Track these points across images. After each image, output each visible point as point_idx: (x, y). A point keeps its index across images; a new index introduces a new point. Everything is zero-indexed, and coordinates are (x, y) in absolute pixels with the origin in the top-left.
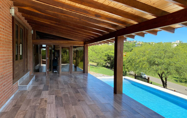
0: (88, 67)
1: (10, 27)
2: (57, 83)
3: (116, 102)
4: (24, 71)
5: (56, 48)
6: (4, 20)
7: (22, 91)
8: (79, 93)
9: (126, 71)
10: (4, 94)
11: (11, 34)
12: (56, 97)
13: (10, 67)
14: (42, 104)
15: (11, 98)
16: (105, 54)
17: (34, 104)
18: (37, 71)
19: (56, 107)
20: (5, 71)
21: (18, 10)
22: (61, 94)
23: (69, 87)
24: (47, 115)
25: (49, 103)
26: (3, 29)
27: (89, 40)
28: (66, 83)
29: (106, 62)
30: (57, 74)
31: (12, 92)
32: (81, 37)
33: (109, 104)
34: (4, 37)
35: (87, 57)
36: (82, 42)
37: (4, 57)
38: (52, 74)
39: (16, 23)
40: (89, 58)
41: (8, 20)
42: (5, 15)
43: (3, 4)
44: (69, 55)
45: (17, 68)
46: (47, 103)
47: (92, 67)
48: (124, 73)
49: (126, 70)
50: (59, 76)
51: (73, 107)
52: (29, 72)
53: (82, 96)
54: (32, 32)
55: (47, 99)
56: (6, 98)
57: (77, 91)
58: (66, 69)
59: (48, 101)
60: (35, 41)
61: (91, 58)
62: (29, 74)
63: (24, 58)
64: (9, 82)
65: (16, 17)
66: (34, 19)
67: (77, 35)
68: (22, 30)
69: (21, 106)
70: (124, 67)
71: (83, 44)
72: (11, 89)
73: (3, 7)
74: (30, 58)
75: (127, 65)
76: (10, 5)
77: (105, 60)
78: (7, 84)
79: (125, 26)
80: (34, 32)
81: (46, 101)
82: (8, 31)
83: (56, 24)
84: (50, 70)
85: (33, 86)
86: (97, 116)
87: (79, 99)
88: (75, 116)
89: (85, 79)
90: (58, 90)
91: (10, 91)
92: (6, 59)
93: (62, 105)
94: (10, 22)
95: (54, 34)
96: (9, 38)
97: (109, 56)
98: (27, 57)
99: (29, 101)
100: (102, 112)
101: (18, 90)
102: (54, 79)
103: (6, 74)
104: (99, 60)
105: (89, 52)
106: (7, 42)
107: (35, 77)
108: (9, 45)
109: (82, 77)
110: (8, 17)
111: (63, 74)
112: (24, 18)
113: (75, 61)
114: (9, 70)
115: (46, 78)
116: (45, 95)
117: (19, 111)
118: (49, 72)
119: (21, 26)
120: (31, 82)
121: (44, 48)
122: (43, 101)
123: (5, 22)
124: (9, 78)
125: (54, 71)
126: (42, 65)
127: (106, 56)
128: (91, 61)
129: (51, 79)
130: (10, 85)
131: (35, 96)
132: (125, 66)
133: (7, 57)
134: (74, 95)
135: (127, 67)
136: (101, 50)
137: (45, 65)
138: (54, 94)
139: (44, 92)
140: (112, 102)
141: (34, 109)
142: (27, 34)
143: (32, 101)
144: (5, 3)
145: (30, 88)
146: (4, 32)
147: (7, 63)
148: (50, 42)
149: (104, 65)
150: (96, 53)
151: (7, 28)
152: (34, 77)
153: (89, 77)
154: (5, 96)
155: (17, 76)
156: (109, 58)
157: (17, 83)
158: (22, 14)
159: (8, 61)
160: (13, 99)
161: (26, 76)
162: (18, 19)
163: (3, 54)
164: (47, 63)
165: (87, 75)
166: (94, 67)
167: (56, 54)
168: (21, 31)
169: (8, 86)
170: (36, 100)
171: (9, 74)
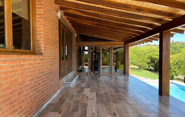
0: (129, 70)
1: (57, 29)
2: (98, 82)
3: (161, 103)
4: (69, 70)
5: (97, 50)
6: (52, 22)
7: (67, 88)
8: (120, 92)
9: (172, 75)
10: (52, 88)
11: (58, 35)
12: (97, 94)
13: (57, 64)
14: (84, 99)
15: (58, 92)
16: (148, 57)
17: (76, 99)
18: (80, 71)
19: (97, 103)
20: (53, 68)
21: (63, 14)
22: (102, 92)
23: (109, 87)
24: (89, 110)
25: (90, 99)
26: (51, 30)
27: (130, 40)
28: (106, 83)
29: (149, 65)
30: (98, 74)
31: (59, 87)
32: (122, 37)
33: (153, 105)
34: (52, 37)
35: (128, 59)
36: (123, 43)
37: (52, 55)
38: (93, 74)
39: (62, 26)
40: (130, 61)
41: (55, 22)
42: (53, 17)
43: (51, 8)
44: (109, 57)
45: (63, 67)
46: (88, 99)
47: (133, 70)
48: (171, 77)
49: (174, 73)
50: (99, 76)
51: (114, 104)
52: (73, 71)
53: (123, 95)
54: (76, 35)
55: (89, 96)
56: (54, 92)
57: (118, 90)
58: (107, 71)
59: (89, 97)
60: (78, 43)
61: (132, 61)
62: (73, 73)
63: (69, 59)
64: (56, 78)
65: (62, 21)
66: (77, 22)
67: (117, 34)
68: (68, 33)
69: (66, 100)
70: (170, 71)
71: (123, 44)
72: (57, 84)
73: (52, 11)
74: (74, 59)
75: (174, 67)
76: (57, 9)
77: (148, 63)
78: (54, 79)
79: (173, 18)
80: (77, 35)
81: (87, 97)
82: (55, 32)
83: (97, 25)
84: (92, 71)
85: (77, 83)
86: (139, 115)
87: (120, 98)
88: (116, 113)
89: (126, 80)
90: (99, 88)
91: (57, 87)
92: (54, 56)
93: (102, 102)
94: (57, 24)
95: (95, 36)
96: (56, 38)
97: (152, 58)
98: (71, 58)
99: (73, 96)
100: (145, 112)
101: (64, 86)
102: (95, 78)
103: (54, 70)
104: (141, 63)
105: (129, 54)
106: (54, 42)
107: (79, 77)
108: (56, 44)
109: (123, 78)
110: (56, 20)
111: (103, 75)
112: (68, 21)
113: (115, 64)
114: (56, 67)
115: (88, 77)
116: (87, 92)
117: (64, 104)
118: (91, 73)
119: (66, 30)
120: (74, 80)
121: (86, 51)
122: (85, 97)
123: (52, 23)
124: (56, 74)
125: (96, 72)
126: (85, 67)
127: (148, 58)
128: (132, 63)
129: (92, 78)
130: (57, 81)
131: (78, 92)
132: (172, 69)
133: (54, 55)
134: (114, 94)
135: (175, 70)
136: (143, 52)
137: (87, 67)
138: (95, 92)
139: (86, 89)
140: (157, 103)
141: (77, 103)
142: (72, 36)
143: (75, 96)
144: (53, 7)
145: (74, 85)
146: (52, 33)
147: (55, 60)
148: (92, 44)
149: (147, 68)
150: (138, 55)
151: (55, 29)
152: (77, 76)
153: (130, 78)
154: (53, 90)
155: (62, 74)
156: (153, 61)
157: (63, 80)
158: (67, 18)
159: (56, 59)
160: (59, 94)
161: (71, 75)
162: (63, 22)
163: (51, 52)
164: (89, 65)
165: (128, 76)
166: (136, 70)
167: (97, 56)
168: (66, 34)
169: (56, 82)
170: (79, 95)
171: (56, 71)
